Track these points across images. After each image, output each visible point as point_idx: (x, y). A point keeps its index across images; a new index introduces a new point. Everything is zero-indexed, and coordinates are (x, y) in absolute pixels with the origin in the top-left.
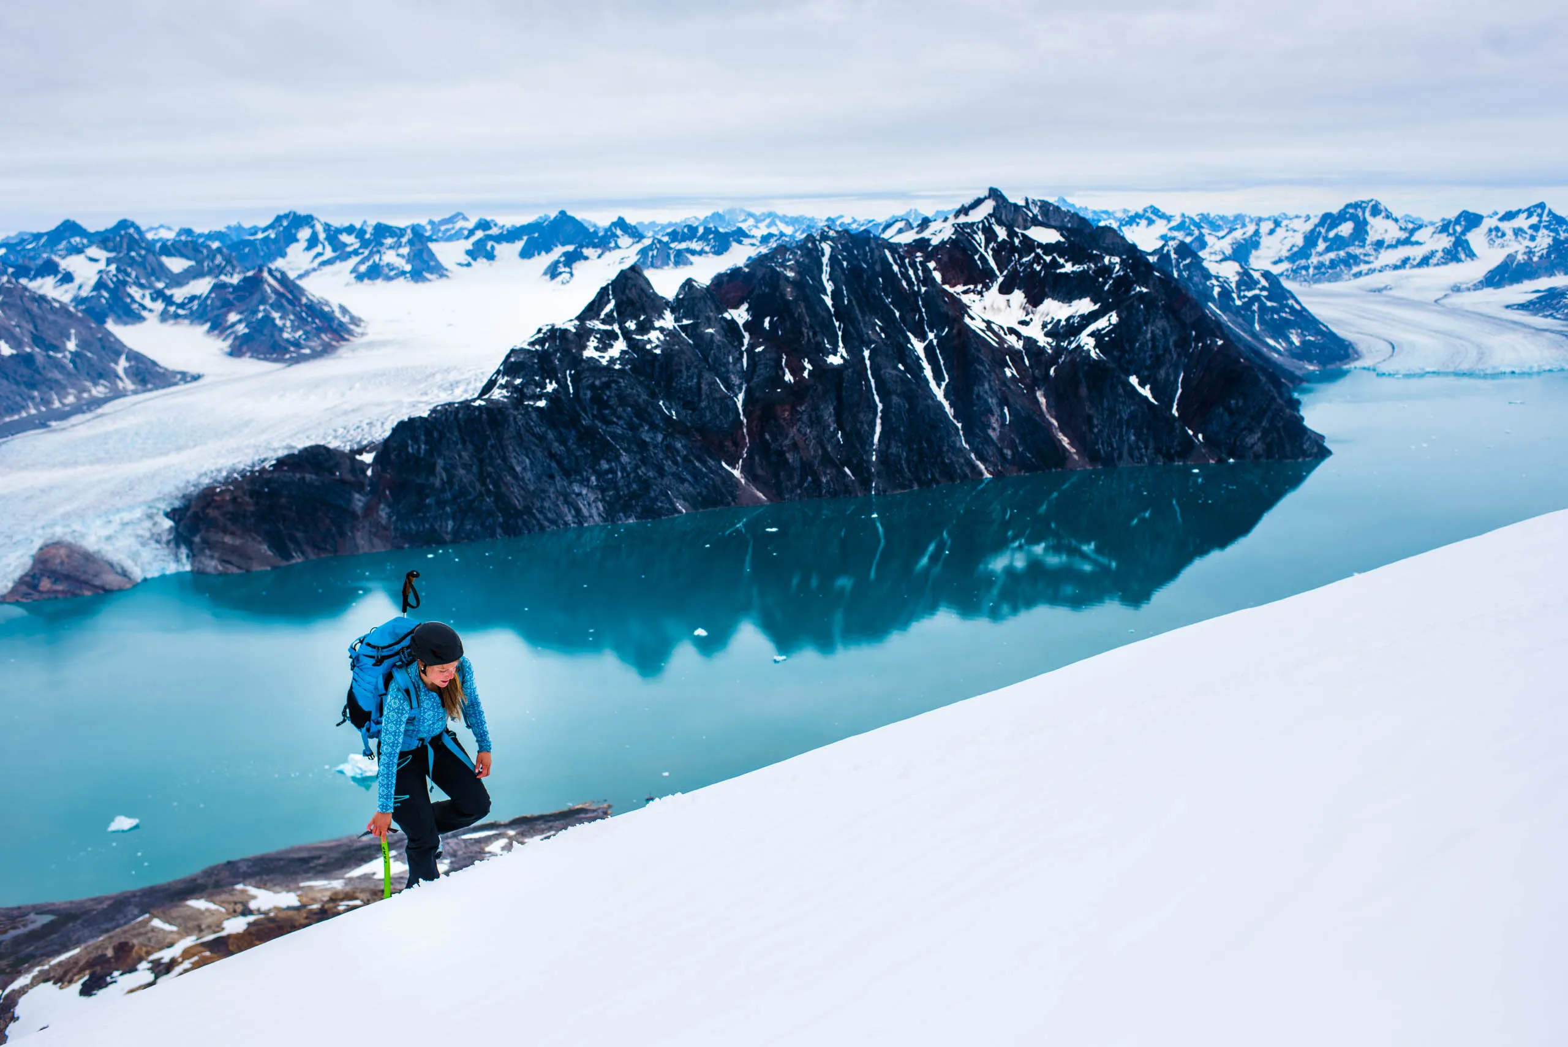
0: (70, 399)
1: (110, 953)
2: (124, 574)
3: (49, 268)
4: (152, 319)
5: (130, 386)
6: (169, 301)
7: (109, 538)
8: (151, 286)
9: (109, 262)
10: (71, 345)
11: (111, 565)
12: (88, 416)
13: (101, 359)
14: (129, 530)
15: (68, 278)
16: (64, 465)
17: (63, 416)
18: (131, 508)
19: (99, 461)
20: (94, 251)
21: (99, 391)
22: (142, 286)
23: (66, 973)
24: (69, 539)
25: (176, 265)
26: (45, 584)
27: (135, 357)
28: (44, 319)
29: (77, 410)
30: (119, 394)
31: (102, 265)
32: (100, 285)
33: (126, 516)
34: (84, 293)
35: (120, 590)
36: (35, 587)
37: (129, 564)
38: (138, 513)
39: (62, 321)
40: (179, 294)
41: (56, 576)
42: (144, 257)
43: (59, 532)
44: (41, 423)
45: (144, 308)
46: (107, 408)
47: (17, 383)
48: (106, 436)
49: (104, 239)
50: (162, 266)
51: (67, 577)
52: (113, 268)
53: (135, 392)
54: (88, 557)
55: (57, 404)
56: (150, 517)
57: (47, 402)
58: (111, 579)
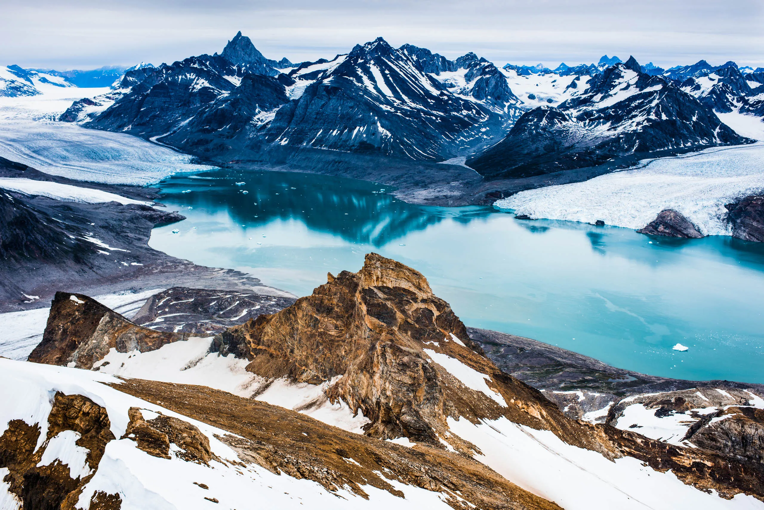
0: (689, 144)
1: (673, 400)
2: (699, 231)
3: (690, 82)
4: (735, 111)
5: (718, 141)
6: (746, 102)
7: (695, 212)
8: (738, 94)
9: (719, 81)
10: (694, 119)
11: (693, 225)
12: (696, 153)
13: (707, 127)
14: (705, 210)
15: (698, 87)
16: (680, 174)
17: (684, 151)
18: (708, 199)
19: (697, 175)
20: (713, 76)
21: (703, 142)
22: (733, 94)
23: (650, 403)
24: (676, 209)
25: (753, 85)
26: (661, 228)
27: (724, 127)
28: (684, 104)
29: (691, 150)
30: (712, 145)
31: (715, 82)
32: (713, 92)
33: (705, 203)
34: (704, 95)
35: (695, 238)
36: (656, 229)
37: (702, 227)
38: (712, 202)
39: (692, 106)
40: (752, 99)
41: (666, 225)
42: (737, 80)
43: (672, 205)
44: (673, 154)
45: (732, 105)
46: (705, 151)
47: (666, 133)
48: (703, 164)
49: (718, 70)
50: (746, 84)
51: (672, 227)
52: (721, 84)
53: (721, 145)
54: (684, 220)
55: (682, 146)
56: (717, 205)
57: (678, 144)
58: (692, 232)
